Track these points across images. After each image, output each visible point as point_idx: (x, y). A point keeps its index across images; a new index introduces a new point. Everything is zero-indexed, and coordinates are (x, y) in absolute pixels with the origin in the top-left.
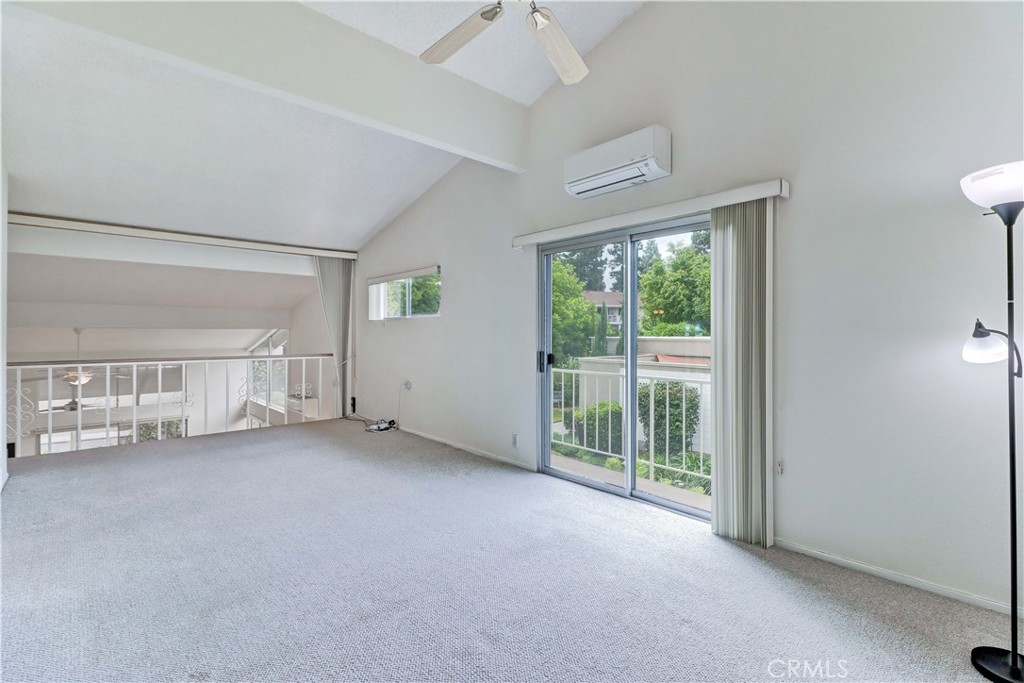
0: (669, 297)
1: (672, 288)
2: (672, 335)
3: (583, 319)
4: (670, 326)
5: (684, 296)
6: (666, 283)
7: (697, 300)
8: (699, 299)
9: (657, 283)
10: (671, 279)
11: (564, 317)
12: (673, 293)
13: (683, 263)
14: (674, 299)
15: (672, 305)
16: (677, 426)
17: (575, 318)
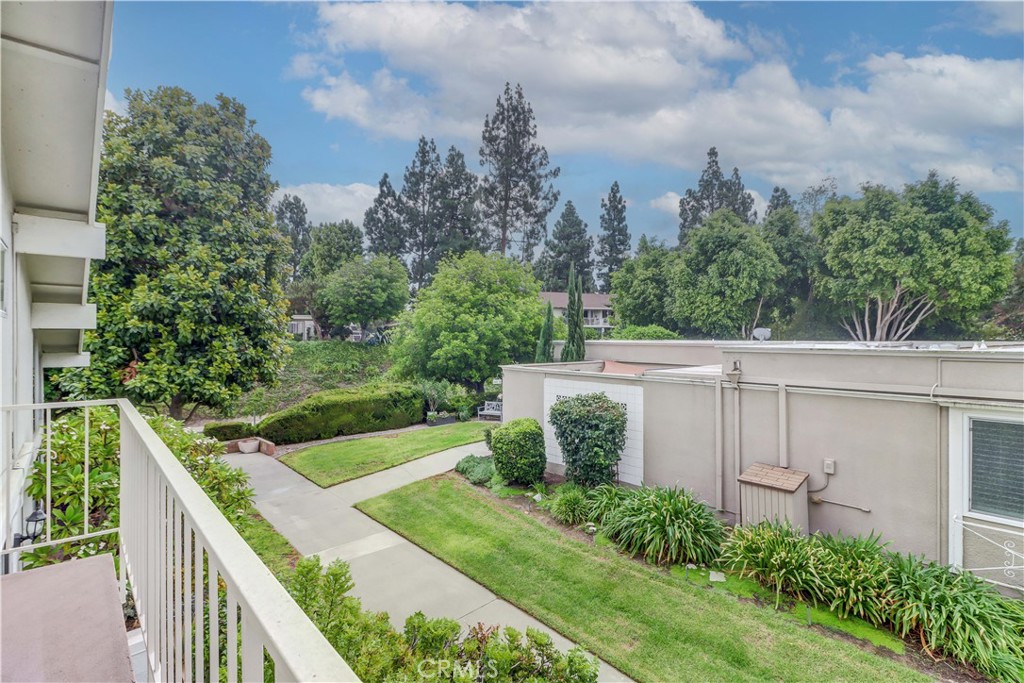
0: (639, 297)
1: (642, 287)
2: (640, 339)
3: (533, 321)
4: (640, 329)
5: (655, 295)
6: (636, 282)
7: (667, 300)
8: (670, 300)
9: (626, 282)
10: (642, 277)
11: (508, 319)
12: (643, 292)
13: (655, 261)
14: (645, 299)
15: (643, 306)
16: (596, 453)
17: (523, 320)
